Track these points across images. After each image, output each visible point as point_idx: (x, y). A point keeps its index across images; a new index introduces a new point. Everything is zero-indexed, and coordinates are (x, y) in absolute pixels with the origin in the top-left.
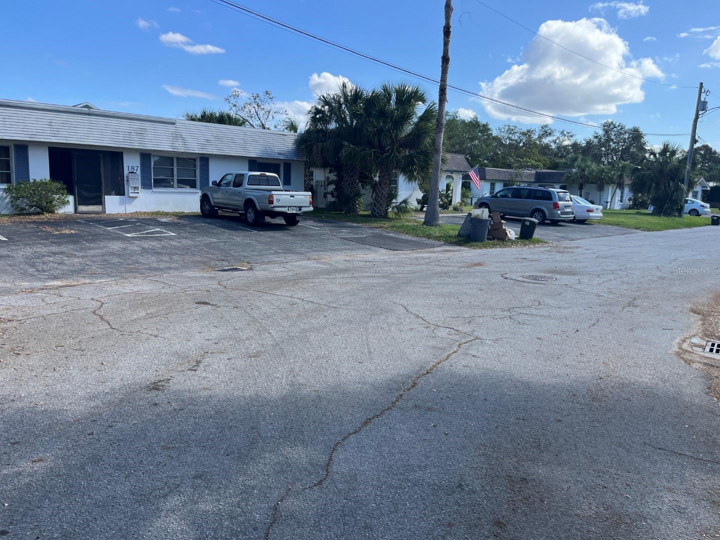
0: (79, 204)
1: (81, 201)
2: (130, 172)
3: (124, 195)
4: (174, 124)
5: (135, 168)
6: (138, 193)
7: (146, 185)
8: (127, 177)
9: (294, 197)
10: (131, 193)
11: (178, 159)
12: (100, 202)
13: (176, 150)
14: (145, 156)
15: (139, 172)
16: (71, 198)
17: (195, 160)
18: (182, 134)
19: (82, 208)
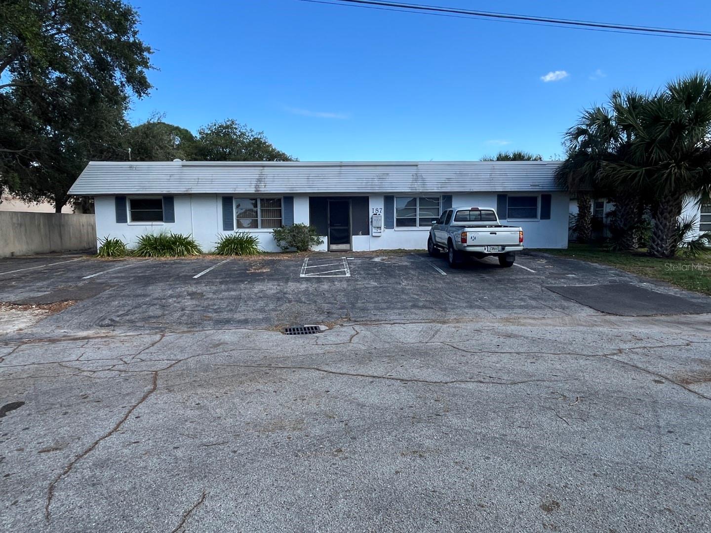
0: (331, 244)
1: (332, 241)
2: (374, 214)
3: (369, 235)
4: (417, 165)
5: (379, 210)
6: (380, 232)
7: (389, 225)
8: (372, 218)
9: (496, 234)
10: (374, 232)
11: (421, 199)
12: (348, 241)
13: (415, 191)
14: (389, 198)
15: (382, 214)
16: (325, 239)
17: (438, 199)
18: (423, 175)
19: (334, 247)
